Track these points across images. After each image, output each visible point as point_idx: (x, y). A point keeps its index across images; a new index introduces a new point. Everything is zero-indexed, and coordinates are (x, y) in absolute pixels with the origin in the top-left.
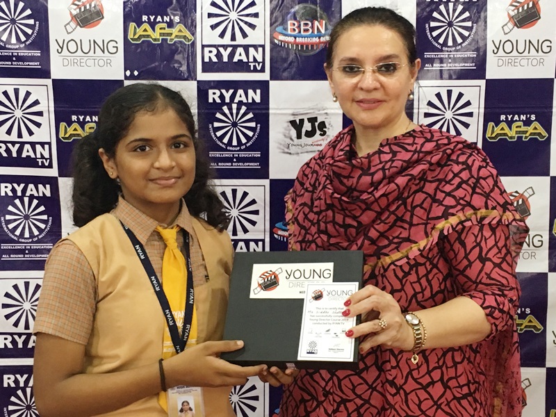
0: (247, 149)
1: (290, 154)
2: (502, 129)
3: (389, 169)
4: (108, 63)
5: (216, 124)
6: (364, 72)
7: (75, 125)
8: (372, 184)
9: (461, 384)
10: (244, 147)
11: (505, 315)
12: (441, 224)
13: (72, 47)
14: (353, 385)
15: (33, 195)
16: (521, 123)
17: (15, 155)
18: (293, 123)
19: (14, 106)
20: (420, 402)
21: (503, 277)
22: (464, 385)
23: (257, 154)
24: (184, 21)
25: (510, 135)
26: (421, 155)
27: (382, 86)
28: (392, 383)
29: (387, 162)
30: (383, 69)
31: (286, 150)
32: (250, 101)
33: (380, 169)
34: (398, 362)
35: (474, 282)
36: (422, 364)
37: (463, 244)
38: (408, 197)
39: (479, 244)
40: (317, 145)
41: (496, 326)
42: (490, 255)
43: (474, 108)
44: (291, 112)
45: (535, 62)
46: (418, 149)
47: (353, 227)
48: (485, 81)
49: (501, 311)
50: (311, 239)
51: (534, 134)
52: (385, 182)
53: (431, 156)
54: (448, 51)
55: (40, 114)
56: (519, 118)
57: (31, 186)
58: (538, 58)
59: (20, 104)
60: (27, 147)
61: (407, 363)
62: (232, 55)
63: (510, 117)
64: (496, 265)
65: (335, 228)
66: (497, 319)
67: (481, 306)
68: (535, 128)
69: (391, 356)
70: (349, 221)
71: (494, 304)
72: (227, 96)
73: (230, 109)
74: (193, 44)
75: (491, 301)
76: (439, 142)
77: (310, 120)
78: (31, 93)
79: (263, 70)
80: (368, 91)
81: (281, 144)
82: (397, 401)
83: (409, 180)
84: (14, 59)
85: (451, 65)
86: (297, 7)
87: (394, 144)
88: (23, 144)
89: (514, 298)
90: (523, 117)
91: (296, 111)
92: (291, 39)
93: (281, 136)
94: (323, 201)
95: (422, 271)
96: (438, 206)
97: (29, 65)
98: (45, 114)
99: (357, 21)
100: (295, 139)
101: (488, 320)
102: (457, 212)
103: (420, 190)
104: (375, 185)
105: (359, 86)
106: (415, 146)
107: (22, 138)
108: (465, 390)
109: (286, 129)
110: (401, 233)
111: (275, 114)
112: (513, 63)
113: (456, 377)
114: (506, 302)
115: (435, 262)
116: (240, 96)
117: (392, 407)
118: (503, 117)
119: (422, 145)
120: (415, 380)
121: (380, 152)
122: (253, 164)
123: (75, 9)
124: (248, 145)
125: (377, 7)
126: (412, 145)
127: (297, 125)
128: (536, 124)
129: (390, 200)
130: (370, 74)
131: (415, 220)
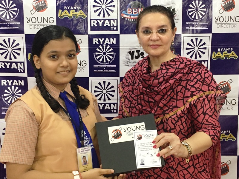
0: (110, 64)
1: (129, 66)
2: (219, 54)
3: (166, 76)
5: (97, 53)
6: (152, 33)
8: (159, 83)
9: (201, 166)
12: (190, 100)
13: (34, 20)
15: (16, 85)
16: (226, 52)
17: (8, 67)
18: (130, 52)
19: (8, 46)
20: (185, 175)
21: (213, 121)
23: (114, 66)
24: (82, 9)
25: (222, 57)
26: (179, 69)
27: (160, 39)
28: (172, 168)
29: (165, 73)
31: (127, 64)
32: (111, 43)
34: (174, 159)
35: (201, 123)
37: (196, 107)
38: (175, 88)
39: (203, 107)
43: (207, 46)
44: (129, 48)
45: (232, 26)
46: (178, 67)
47: (152, 102)
48: (211, 34)
49: (217, 136)
51: (232, 56)
52: (164, 82)
53: (183, 70)
54: (196, 21)
55: (20, 49)
57: (15, 81)
58: (234, 24)
59: (11, 45)
60: (14, 64)
61: (178, 159)
62: (103, 24)
63: (222, 49)
64: (210, 116)
65: (145, 102)
67: (209, 135)
68: (233, 54)
69: (171, 157)
70: (150, 100)
71: (213, 134)
72: (101, 41)
73: (103, 47)
74: (87, 19)
75: (212, 133)
76: (186, 63)
77: (137, 51)
78: (15, 40)
79: (117, 30)
81: (124, 62)
82: (174, 175)
83: (175, 81)
84: (8, 25)
85: (197, 27)
86: (131, 3)
88: (12, 63)
90: (228, 49)
91: (131, 48)
92: (129, 17)
93: (125, 58)
94: (139, 91)
95: (183, 120)
96: (188, 91)
97: (15, 28)
98: (22, 50)
99: (149, 11)
100: (131, 60)
101: (212, 141)
102: (196, 94)
103: (180, 85)
104: (160, 83)
105: (150, 39)
106: (176, 66)
107: (11, 60)
108: (203, 168)
109: (127, 55)
110: (173, 104)
111: (122, 49)
112: (223, 26)
113: (199, 163)
116: (107, 41)
117: (173, 178)
118: (219, 49)
119: (179, 65)
121: (161, 69)
123: (35, 4)
124: (110, 62)
125: (157, 5)
126: (175, 65)
127: (132, 54)
128: (233, 52)
130: (155, 33)
131: (179, 98)
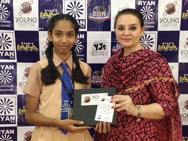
0: (80, 54)
1: (94, 55)
3: (132, 62)
4: (33, 25)
6: (125, 30)
7: (22, 46)
8: (126, 66)
9: (152, 133)
10: (79, 53)
11: (169, 111)
12: (146, 82)
13: (21, 20)
14: (115, 131)
15: (8, 69)
16: (169, 45)
17: (2, 55)
18: (95, 45)
19: (2, 39)
20: (136, 139)
21: (169, 98)
22: (152, 134)
23: (83, 55)
25: (165, 49)
26: (143, 58)
27: (131, 34)
28: (127, 132)
29: (132, 59)
30: (132, 29)
31: (93, 54)
32: (81, 38)
33: (129, 61)
34: (129, 125)
35: (160, 100)
36: (138, 127)
37: (156, 87)
38: (136, 71)
39: (161, 87)
40: (103, 52)
41: (166, 114)
42: (165, 91)
43: (154, 40)
44: (94, 41)
45: (173, 25)
47: (118, 80)
48: (157, 31)
49: (168, 109)
50: (107, 83)
51: (173, 49)
52: (130, 66)
54: (145, 22)
55: (10, 42)
56: (169, 43)
57: (7, 66)
58: (175, 24)
59: (4, 39)
61: (133, 126)
63: (165, 43)
64: (167, 94)
65: (114, 80)
66: (167, 111)
67: (162, 107)
69: (127, 123)
70: (117, 78)
71: (166, 107)
75: (165, 105)
76: (150, 54)
77: (100, 44)
78: (7, 35)
79: (85, 28)
80: (126, 36)
81: (91, 52)
82: (129, 137)
83: (137, 66)
84: (2, 24)
85: (146, 26)
86: (96, 7)
87: (135, 53)
88: (5, 52)
89: (173, 105)
91: (96, 41)
92: (94, 18)
93: (91, 50)
94: (110, 72)
95: (140, 96)
96: (146, 75)
97: (7, 26)
98: (12, 42)
99: (124, 13)
101: (164, 112)
102: (151, 78)
103: (141, 69)
104: (127, 67)
105: (123, 34)
106: (142, 54)
107: (5, 49)
108: (153, 135)
109: (92, 47)
110: (133, 82)
111: (89, 42)
112: (166, 26)
113: (150, 131)
114: (170, 106)
115: (145, 93)
117: (127, 139)
118: (163, 43)
119: (144, 54)
120: (135, 131)
122: (81, 59)
123: (22, 7)
124: (80, 52)
125: (131, 8)
127: (96, 46)
128: (174, 46)
129: (130, 72)
130: (127, 30)
131: (138, 79)
